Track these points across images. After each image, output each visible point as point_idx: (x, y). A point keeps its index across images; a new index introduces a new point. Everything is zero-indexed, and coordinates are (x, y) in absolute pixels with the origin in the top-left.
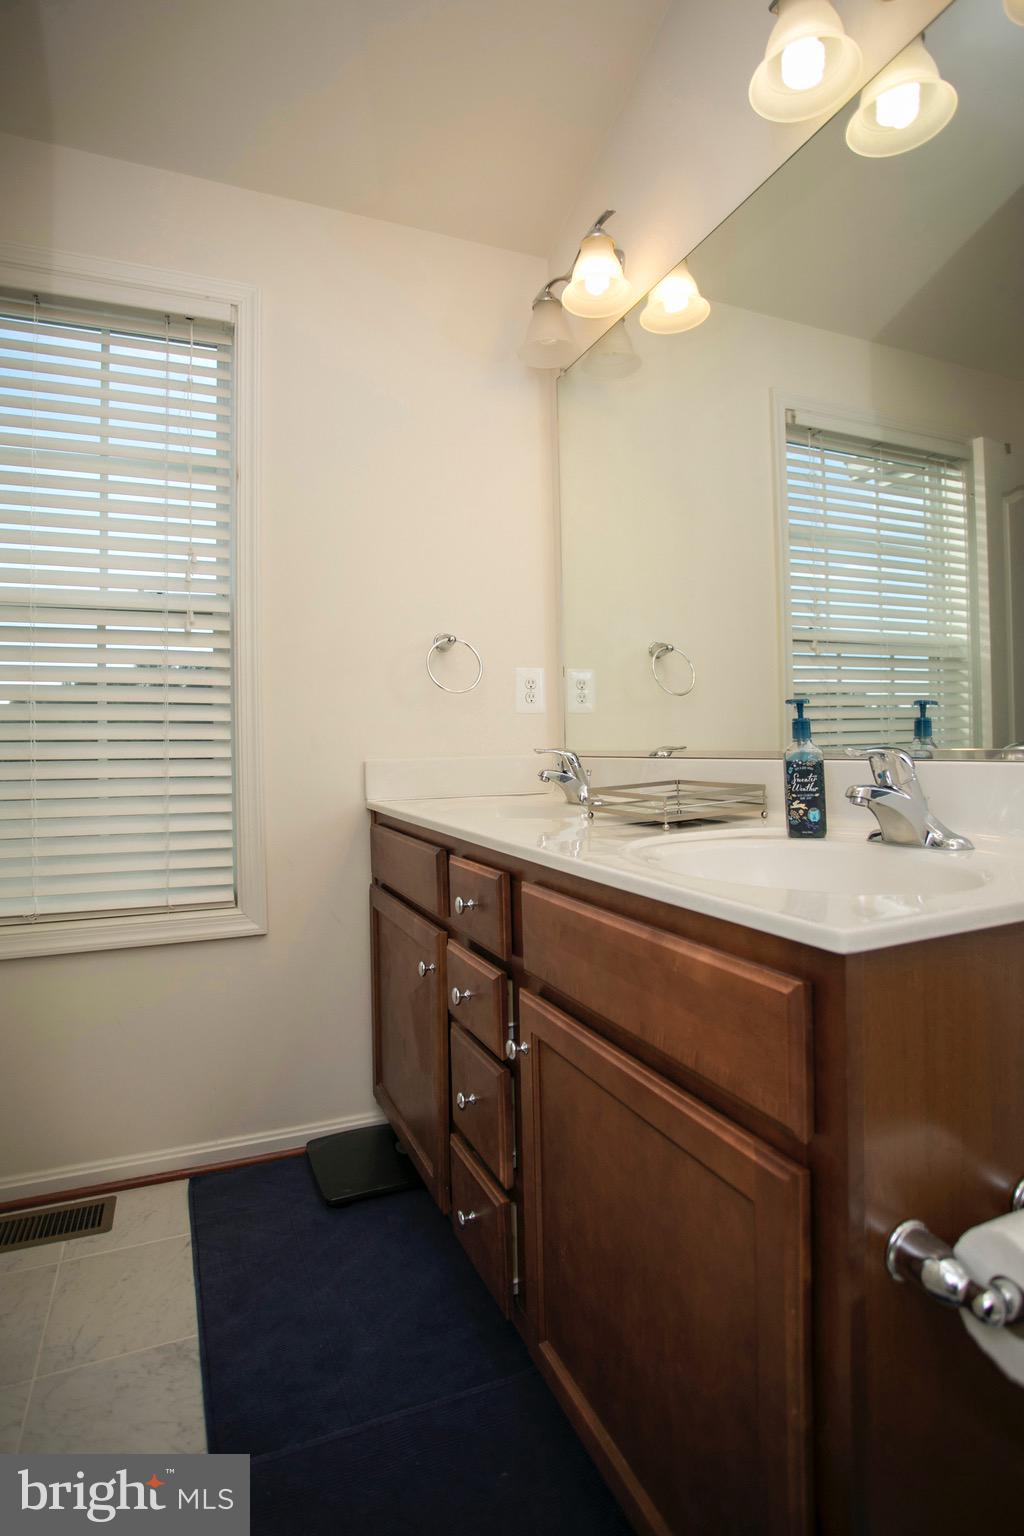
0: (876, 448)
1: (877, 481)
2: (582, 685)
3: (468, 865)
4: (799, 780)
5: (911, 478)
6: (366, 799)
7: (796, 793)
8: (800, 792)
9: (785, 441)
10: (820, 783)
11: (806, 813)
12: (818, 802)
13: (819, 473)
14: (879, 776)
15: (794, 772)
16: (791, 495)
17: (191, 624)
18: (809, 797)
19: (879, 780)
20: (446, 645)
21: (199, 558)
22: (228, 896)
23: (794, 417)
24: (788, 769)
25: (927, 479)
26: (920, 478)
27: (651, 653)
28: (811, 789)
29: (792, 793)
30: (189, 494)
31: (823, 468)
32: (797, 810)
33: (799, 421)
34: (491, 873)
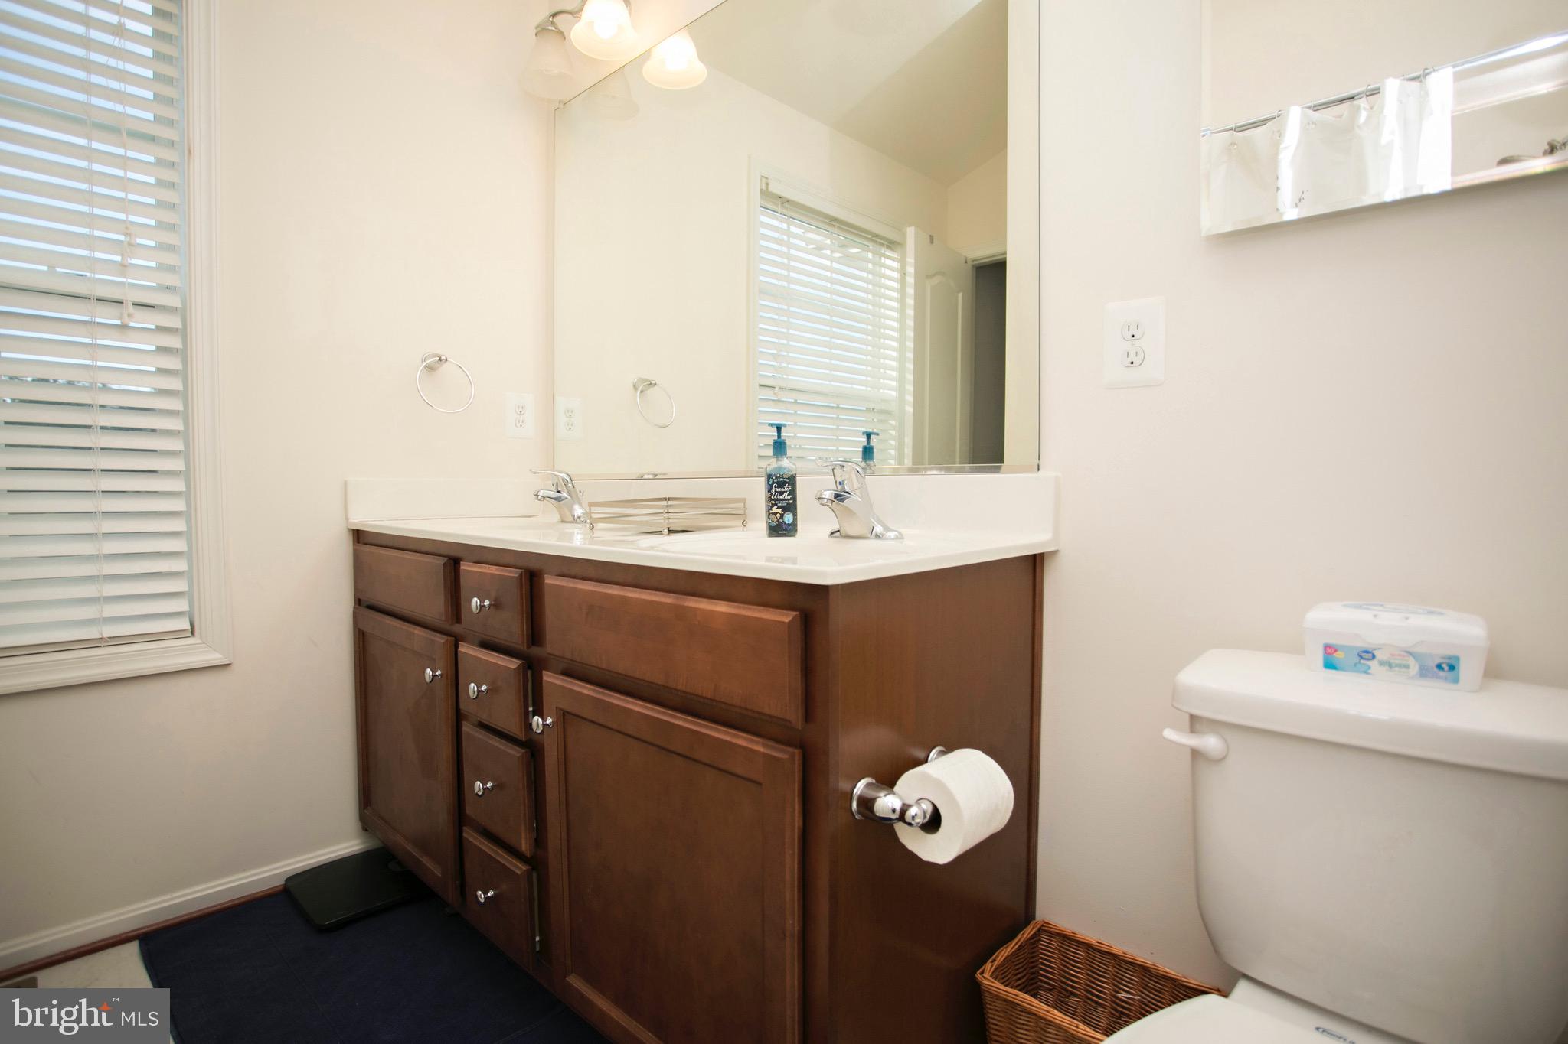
0: (832, 223)
1: (832, 252)
2: (569, 413)
3: (481, 567)
4: (777, 490)
5: (858, 253)
6: (347, 519)
7: (775, 500)
8: (777, 500)
9: (759, 205)
10: (793, 492)
11: (782, 516)
12: (791, 508)
13: (785, 238)
14: (840, 483)
15: (773, 483)
16: (762, 254)
17: (130, 316)
18: (785, 503)
19: (839, 487)
20: (434, 365)
21: (139, 241)
22: (184, 624)
23: (767, 184)
24: (768, 480)
25: (870, 255)
26: (864, 254)
27: (635, 387)
28: (786, 497)
29: (771, 500)
30: (124, 162)
31: (789, 234)
32: (775, 514)
33: (771, 189)
34: (510, 572)
